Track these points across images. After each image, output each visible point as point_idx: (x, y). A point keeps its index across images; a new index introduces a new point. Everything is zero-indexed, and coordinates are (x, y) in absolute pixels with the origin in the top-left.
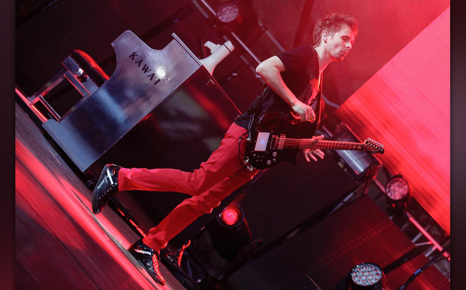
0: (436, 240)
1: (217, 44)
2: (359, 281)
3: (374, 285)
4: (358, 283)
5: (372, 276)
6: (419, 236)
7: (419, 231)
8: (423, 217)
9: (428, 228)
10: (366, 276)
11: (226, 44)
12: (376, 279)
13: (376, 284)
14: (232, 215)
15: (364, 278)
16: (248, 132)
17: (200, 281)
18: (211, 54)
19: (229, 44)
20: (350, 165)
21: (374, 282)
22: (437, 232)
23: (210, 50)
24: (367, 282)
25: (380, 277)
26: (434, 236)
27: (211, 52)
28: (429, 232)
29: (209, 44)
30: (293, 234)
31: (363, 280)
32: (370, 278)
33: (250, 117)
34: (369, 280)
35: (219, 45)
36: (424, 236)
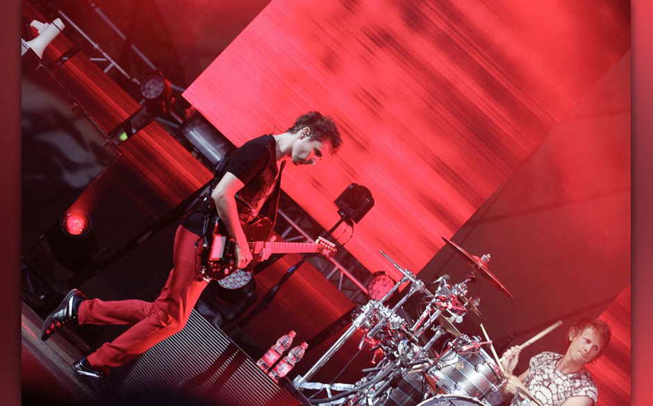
0: (309, 234)
1: (44, 23)
2: (226, 284)
3: (243, 287)
4: (225, 286)
5: (241, 277)
6: (289, 229)
7: (289, 225)
8: (293, 209)
9: (299, 220)
10: (234, 278)
11: (55, 22)
12: (245, 280)
13: (246, 285)
14: (78, 224)
15: (231, 280)
16: (203, 238)
17: (43, 297)
18: (39, 34)
19: (58, 22)
20: (203, 152)
21: (243, 284)
22: (309, 225)
23: (37, 30)
24: (235, 284)
25: (250, 278)
26: (304, 229)
27: (39, 32)
28: (299, 225)
29: (35, 24)
30: (144, 238)
31: (231, 283)
32: (238, 279)
33: (205, 217)
34: (238, 282)
35: (46, 24)
36: (294, 229)
